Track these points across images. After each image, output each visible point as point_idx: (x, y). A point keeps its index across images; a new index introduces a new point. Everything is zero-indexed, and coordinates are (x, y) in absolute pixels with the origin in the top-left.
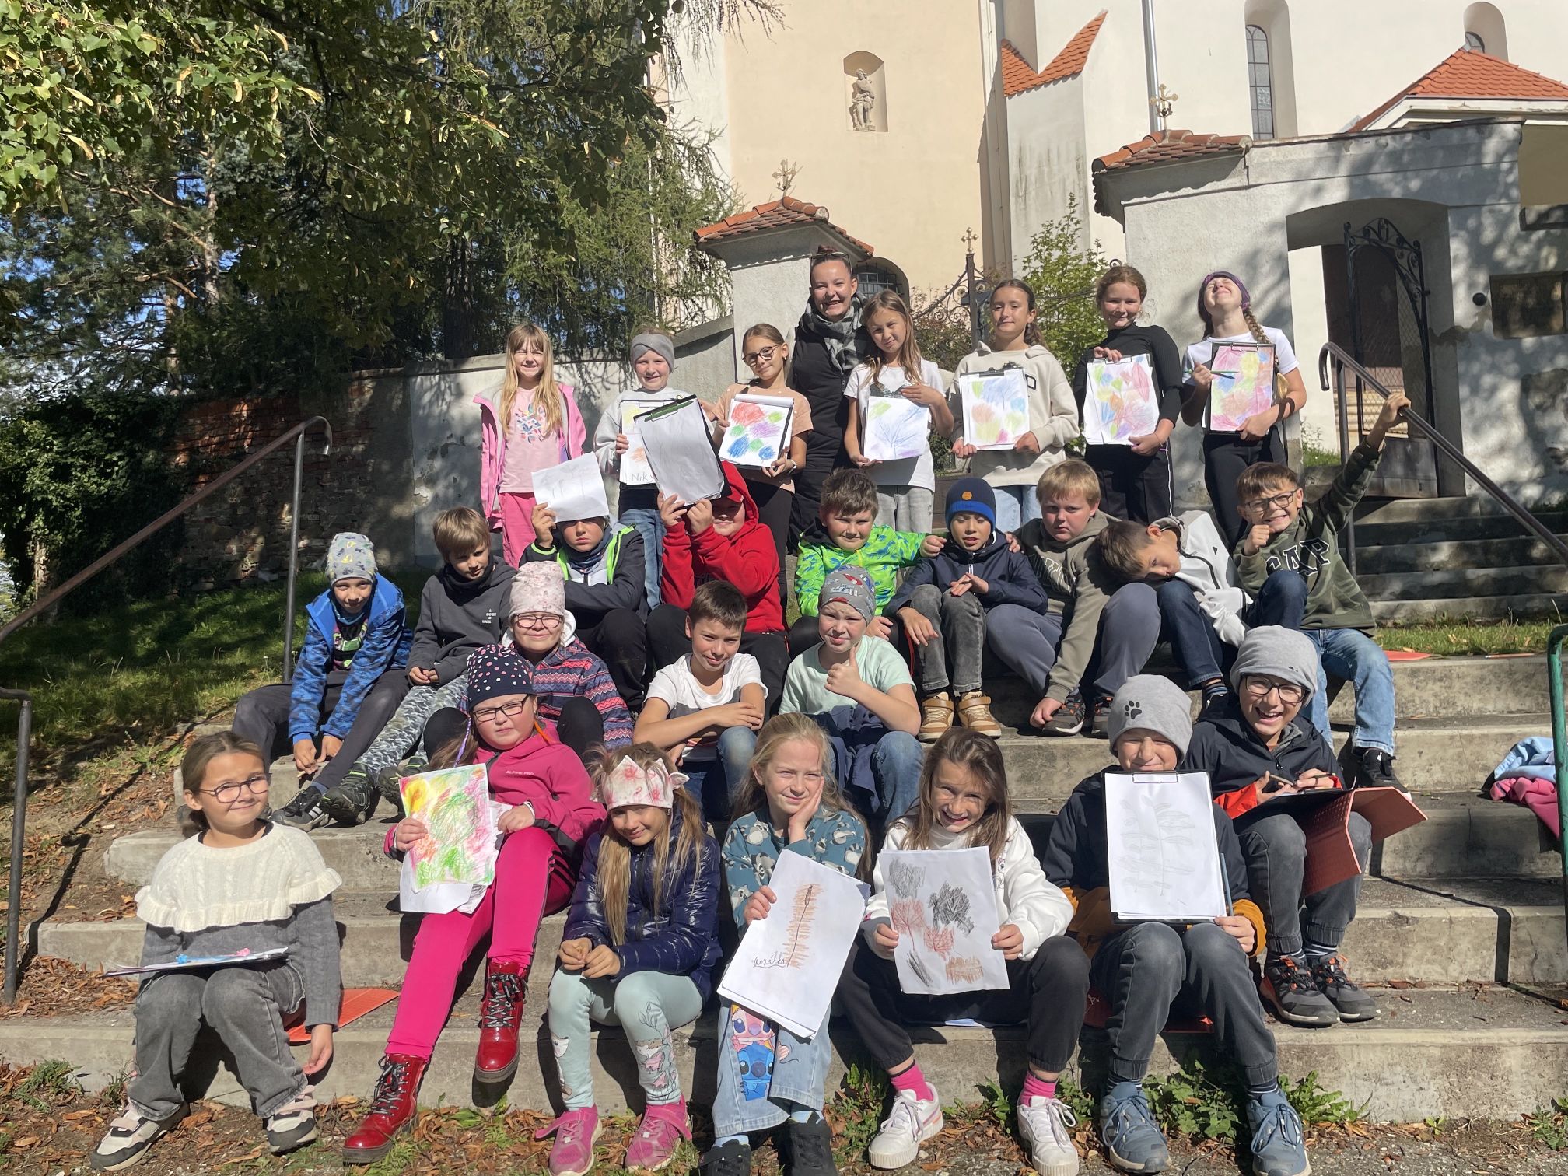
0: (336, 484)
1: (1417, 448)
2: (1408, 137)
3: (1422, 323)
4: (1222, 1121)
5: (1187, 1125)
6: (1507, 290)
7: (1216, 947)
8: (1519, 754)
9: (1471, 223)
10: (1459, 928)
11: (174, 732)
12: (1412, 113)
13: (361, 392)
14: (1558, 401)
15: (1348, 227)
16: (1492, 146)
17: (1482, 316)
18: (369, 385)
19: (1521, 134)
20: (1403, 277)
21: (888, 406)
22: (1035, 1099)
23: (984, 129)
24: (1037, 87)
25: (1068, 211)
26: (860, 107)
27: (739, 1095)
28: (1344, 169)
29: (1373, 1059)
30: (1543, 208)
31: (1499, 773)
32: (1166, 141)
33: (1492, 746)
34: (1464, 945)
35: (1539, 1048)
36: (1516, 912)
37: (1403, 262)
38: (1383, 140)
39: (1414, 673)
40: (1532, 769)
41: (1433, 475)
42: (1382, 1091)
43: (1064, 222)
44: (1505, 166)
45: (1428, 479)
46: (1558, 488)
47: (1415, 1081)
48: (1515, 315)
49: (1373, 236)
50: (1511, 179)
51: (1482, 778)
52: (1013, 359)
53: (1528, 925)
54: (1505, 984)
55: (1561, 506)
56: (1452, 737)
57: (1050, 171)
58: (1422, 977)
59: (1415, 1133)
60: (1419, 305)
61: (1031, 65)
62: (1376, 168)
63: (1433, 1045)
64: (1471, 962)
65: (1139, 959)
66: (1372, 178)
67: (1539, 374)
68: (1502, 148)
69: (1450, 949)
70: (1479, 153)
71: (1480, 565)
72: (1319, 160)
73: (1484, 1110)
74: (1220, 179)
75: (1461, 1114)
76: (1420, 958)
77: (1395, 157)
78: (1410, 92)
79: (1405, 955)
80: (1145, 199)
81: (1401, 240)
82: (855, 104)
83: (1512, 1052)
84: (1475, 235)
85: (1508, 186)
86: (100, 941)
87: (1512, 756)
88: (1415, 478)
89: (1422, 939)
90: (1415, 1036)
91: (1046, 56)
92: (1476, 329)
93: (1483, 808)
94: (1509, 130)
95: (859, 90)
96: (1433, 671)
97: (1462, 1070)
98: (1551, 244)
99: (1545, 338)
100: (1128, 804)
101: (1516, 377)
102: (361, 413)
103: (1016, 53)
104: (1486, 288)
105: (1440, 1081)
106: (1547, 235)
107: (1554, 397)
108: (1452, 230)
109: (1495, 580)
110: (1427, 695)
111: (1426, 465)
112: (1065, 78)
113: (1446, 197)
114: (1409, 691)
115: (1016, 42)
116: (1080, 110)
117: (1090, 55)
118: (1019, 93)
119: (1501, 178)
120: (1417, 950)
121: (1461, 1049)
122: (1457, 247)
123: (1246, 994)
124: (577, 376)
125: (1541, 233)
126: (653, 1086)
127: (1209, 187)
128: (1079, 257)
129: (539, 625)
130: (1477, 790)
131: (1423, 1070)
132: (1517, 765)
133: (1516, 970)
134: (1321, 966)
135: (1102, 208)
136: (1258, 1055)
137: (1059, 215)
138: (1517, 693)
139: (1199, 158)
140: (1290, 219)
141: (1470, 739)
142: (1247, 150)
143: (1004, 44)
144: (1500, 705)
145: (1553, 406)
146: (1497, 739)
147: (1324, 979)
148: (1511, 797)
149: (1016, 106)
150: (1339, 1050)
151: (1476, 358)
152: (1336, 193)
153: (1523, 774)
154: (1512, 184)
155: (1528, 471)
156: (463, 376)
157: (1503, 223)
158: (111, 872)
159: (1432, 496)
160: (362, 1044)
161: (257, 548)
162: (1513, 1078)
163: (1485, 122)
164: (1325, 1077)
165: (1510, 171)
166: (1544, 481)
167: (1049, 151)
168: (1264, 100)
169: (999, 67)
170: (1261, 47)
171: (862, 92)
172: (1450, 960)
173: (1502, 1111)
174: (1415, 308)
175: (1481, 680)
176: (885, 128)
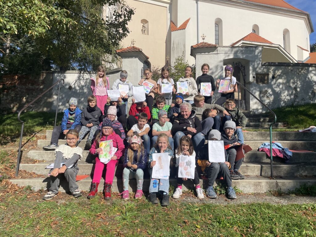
0: (36, 94)
1: (242, 102)
2: (244, 48)
3: (244, 80)
4: (223, 192)
5: (218, 192)
6: (258, 76)
7: (225, 166)
8: (263, 145)
9: (253, 64)
10: (255, 168)
11: (32, 134)
12: (243, 43)
13: (43, 76)
14: (265, 96)
15: (233, 63)
16: (257, 51)
17: (254, 80)
18: (45, 74)
19: (262, 49)
20: (242, 72)
21: (165, 85)
22: (198, 188)
23: (167, 37)
24: (177, 30)
25: (182, 54)
26: (144, 30)
27: (152, 187)
28: (233, 52)
29: (244, 184)
30: (265, 62)
31: (260, 148)
32: (204, 44)
33: (259, 144)
34: (256, 170)
35: (267, 182)
36: (263, 165)
37: (242, 70)
38: (240, 48)
39: (248, 133)
40: (265, 147)
41: (245, 107)
42: (245, 188)
43: (182, 56)
44: (259, 55)
45: (244, 107)
46: (265, 110)
47: (250, 187)
48: (259, 80)
49: (237, 65)
50: (260, 57)
51: (257, 149)
52: (187, 79)
53: (265, 167)
54: (261, 176)
55: (265, 113)
56: (253, 142)
57: (179, 46)
58: (250, 175)
59: (250, 194)
60: (244, 77)
61: (176, 26)
62: (238, 53)
63: (253, 182)
64: (257, 173)
65: (214, 167)
66: (237, 54)
67: (263, 91)
68: (259, 51)
69: (254, 171)
70: (255, 52)
71: (252, 122)
72: (229, 50)
73: (259, 191)
74: (213, 52)
75: (256, 192)
76: (250, 172)
77: (242, 51)
78: (242, 39)
79: (248, 171)
80: (200, 54)
81: (242, 66)
82: (143, 29)
83: (263, 183)
84: (254, 66)
85: (259, 58)
86: (32, 167)
87: (262, 145)
88: (242, 107)
89: (250, 169)
90: (250, 181)
91: (179, 24)
92: (253, 82)
93: (258, 152)
94: (260, 48)
95: (143, 26)
96: (250, 133)
97: (256, 185)
98: (266, 69)
99: (264, 85)
100: (212, 145)
101: (259, 91)
102: (43, 80)
103: (173, 23)
104: (255, 75)
105: (254, 187)
106: (265, 67)
107: (265, 95)
108: (250, 65)
109: (255, 125)
110: (249, 137)
111: (244, 105)
112: (182, 29)
113: (249, 59)
114: (247, 136)
115: (174, 21)
116: (185, 36)
117: (187, 25)
118: (174, 31)
119: (259, 56)
120: (249, 171)
121: (256, 183)
122: (251, 68)
123: (228, 172)
124: (89, 76)
125: (264, 67)
126: (139, 187)
127: (211, 53)
128: (184, 63)
129: (111, 116)
130: (257, 150)
131: (251, 186)
132: (263, 146)
133: (263, 174)
134: (237, 172)
135: (192, 55)
136: (229, 181)
137: (181, 54)
138: (262, 137)
139: (209, 48)
140: (224, 60)
141: (256, 142)
142: (218, 47)
143: (171, 21)
144: (260, 139)
145: (264, 96)
146: (260, 143)
147: (237, 173)
148: (262, 151)
149: (173, 33)
150: (240, 182)
151: (252, 87)
152: (231, 57)
153: (264, 148)
154: (260, 58)
155: (260, 107)
156: (65, 74)
157: (258, 64)
158: (29, 157)
159: (244, 110)
160: (87, 182)
161: (17, 106)
162: (263, 187)
163: (257, 47)
164: (237, 186)
165: (260, 56)
166: (262, 109)
167: (179, 43)
168: (217, 38)
169: (170, 25)
170: (217, 28)
171: (144, 27)
172: (254, 172)
173: (262, 192)
174: (243, 78)
175: (257, 135)
176: (148, 34)
